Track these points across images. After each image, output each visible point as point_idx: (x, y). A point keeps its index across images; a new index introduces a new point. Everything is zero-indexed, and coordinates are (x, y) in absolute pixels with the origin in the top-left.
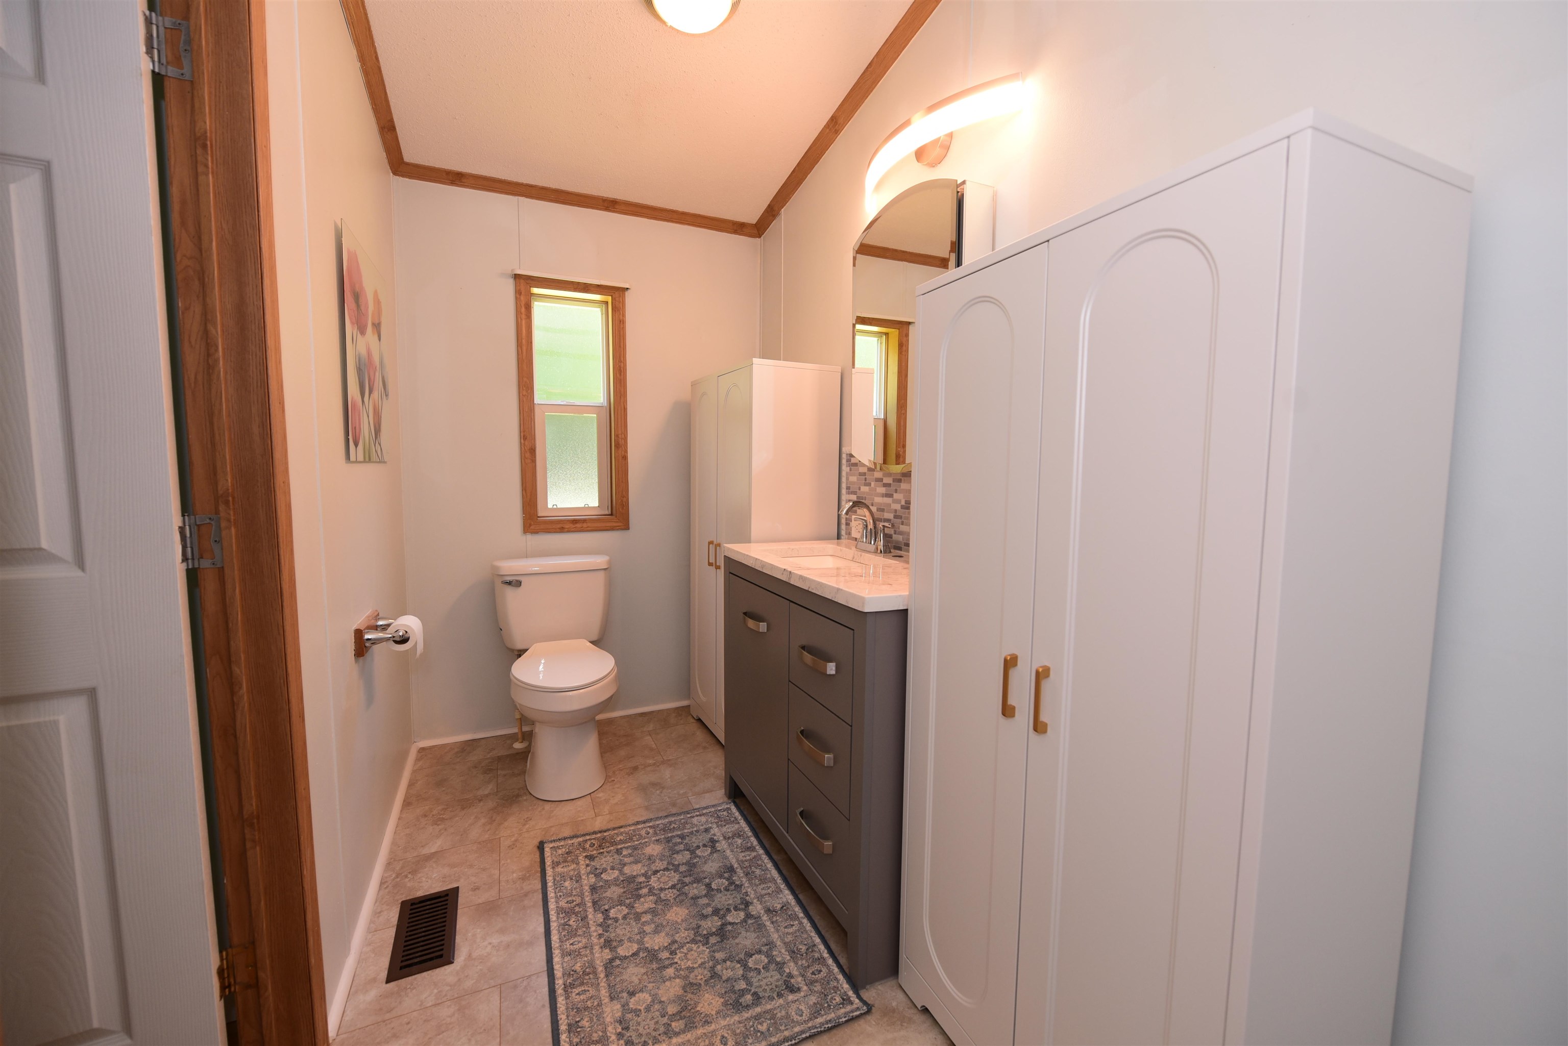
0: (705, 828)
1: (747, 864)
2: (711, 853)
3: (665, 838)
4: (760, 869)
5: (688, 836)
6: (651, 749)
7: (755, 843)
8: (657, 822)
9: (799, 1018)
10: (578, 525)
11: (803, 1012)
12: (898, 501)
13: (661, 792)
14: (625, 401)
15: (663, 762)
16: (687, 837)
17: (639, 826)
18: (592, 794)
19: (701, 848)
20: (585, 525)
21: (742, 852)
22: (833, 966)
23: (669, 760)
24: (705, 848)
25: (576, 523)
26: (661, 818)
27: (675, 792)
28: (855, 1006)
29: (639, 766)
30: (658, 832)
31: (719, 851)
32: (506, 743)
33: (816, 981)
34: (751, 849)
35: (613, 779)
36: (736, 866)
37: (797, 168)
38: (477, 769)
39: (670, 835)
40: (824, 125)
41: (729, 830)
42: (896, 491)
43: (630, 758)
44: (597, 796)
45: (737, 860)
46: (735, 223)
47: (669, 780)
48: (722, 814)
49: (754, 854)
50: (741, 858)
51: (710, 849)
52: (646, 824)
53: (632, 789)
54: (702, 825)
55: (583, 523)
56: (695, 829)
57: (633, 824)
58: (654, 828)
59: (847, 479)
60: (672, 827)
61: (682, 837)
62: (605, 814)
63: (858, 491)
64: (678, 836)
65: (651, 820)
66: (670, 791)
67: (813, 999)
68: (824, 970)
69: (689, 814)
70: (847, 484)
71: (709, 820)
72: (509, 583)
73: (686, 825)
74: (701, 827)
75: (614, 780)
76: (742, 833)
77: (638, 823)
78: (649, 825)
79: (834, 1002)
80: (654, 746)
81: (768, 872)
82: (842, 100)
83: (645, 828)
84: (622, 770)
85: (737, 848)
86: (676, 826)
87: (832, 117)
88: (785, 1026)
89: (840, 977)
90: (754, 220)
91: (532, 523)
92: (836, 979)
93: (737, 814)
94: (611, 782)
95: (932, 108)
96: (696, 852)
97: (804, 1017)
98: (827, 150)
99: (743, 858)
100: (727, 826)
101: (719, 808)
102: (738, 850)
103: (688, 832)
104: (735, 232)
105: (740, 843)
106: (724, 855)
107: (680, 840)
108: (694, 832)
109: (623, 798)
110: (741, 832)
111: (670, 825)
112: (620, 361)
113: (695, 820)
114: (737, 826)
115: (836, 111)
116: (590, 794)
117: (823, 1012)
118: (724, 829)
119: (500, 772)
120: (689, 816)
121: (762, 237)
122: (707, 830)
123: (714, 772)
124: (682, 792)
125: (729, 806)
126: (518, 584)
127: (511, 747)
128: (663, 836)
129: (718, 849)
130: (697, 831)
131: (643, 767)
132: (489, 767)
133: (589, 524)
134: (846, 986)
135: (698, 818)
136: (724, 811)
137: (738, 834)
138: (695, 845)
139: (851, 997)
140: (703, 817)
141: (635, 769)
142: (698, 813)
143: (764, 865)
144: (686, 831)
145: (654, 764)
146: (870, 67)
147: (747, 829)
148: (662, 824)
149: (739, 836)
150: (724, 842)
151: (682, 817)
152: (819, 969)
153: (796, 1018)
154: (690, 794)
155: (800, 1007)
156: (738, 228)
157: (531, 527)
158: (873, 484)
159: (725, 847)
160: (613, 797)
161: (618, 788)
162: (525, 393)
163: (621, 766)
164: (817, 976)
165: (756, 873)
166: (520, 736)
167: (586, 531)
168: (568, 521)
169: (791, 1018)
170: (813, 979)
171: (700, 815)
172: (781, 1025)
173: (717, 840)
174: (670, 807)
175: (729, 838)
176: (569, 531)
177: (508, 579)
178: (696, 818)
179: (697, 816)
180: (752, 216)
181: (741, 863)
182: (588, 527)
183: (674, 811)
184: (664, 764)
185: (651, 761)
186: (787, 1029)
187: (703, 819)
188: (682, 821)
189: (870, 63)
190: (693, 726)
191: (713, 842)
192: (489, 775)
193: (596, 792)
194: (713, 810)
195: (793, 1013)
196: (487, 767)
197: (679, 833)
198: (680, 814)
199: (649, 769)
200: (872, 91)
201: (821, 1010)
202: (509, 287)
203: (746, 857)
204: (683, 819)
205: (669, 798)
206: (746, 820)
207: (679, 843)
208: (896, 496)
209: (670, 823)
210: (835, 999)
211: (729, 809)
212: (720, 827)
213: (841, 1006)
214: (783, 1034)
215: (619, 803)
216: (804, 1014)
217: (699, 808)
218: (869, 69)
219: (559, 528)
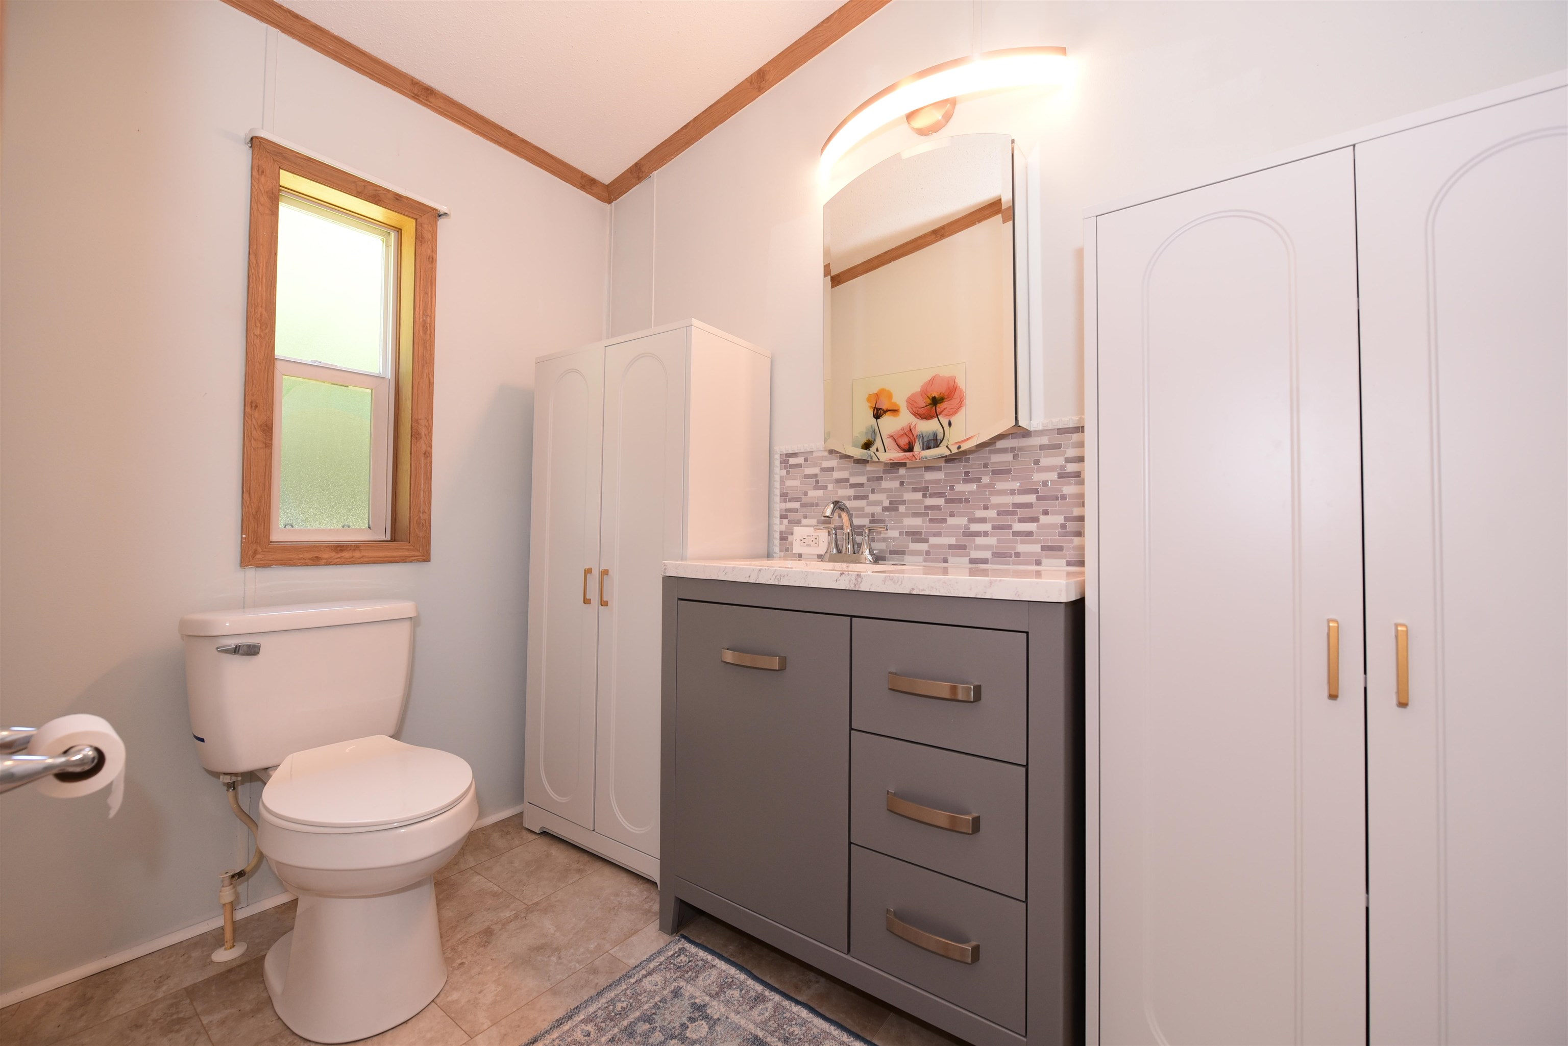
0: (672, 992)
1: (773, 1025)
2: (710, 1028)
3: (621, 1031)
4: (796, 1024)
5: (655, 1014)
6: (495, 895)
7: (759, 988)
8: (591, 1009)
10: (346, 554)
12: (878, 503)
13: (560, 958)
14: (431, 373)
15: (530, 909)
16: (654, 1016)
17: (566, 1027)
18: (438, 1001)
19: (690, 1025)
20: (357, 554)
21: (751, 1008)
23: (537, 904)
24: (696, 1023)
25: (342, 551)
26: (591, 999)
27: (582, 950)
29: (493, 927)
30: (603, 1025)
31: (719, 1019)
32: (190, 957)
34: (759, 999)
35: (459, 961)
36: (760, 1034)
37: (692, 124)
38: (143, 1030)
39: (625, 1023)
40: (746, 77)
41: (709, 982)
42: (873, 491)
43: (467, 918)
44: (449, 999)
45: (757, 1025)
46: (585, 176)
47: (558, 934)
48: (679, 961)
49: (770, 1005)
50: (759, 1019)
51: (703, 1022)
52: (575, 1019)
53: (505, 967)
54: (664, 989)
55: (354, 550)
56: (657, 999)
57: (553, 1028)
58: (591, 1021)
59: (782, 483)
60: (619, 1009)
61: (648, 1019)
62: (485, 1027)
63: (803, 497)
64: (639, 1019)
65: (577, 1009)
66: (572, 951)
69: (631, 977)
70: (781, 489)
71: (668, 976)
72: (236, 650)
73: (639, 998)
74: (665, 992)
75: (462, 964)
76: (730, 980)
77: (559, 1023)
78: (579, 1019)
80: (496, 888)
81: (810, 1025)
82: (780, 52)
83: (576, 1026)
84: (465, 942)
85: (740, 1006)
86: (624, 1005)
87: (760, 70)
90: (607, 180)
91: (260, 550)
93: (702, 954)
94: (458, 968)
95: (923, 74)
96: (687, 1035)
98: (740, 109)
99: (760, 1018)
100: (701, 977)
101: (670, 953)
102: (744, 1007)
103: (651, 1008)
104: (582, 187)
105: (738, 995)
106: (731, 1023)
107: (647, 1026)
108: (659, 1003)
109: (500, 988)
110: (727, 978)
111: (614, 1005)
112: (425, 314)
113: (647, 984)
114: (714, 972)
115: (767, 64)
116: (433, 1001)
118: (700, 982)
119: (205, 1020)
120: (633, 981)
121: (613, 203)
122: (676, 993)
123: (619, 901)
124: (592, 947)
125: (681, 946)
126: (252, 651)
127: (207, 962)
128: (616, 1030)
129: (715, 1017)
130: (663, 1000)
131: (500, 927)
132: (175, 1017)
133: (364, 553)
135: (649, 978)
136: (679, 955)
137: (726, 984)
138: (677, 1025)
140: (655, 975)
141: (488, 933)
142: (644, 972)
143: (796, 1017)
144: (646, 1007)
145: (516, 916)
146: (827, 23)
147: (733, 971)
148: (599, 1008)
149: (730, 986)
150: (715, 1003)
151: (624, 987)
154: (608, 946)
156: (587, 183)
157: (257, 557)
158: (830, 487)
159: (723, 1010)
160: (480, 993)
161: (479, 974)
162: (258, 332)
163: (459, 936)
165: (796, 1033)
166: (228, 935)
167: (358, 564)
168: (327, 547)
171: (649, 974)
173: (702, 1003)
174: (591, 977)
175: (717, 993)
176: (328, 563)
177: (232, 643)
178: (646, 980)
179: (645, 976)
180: (606, 174)
181: (763, 1025)
182: (362, 557)
183: (603, 981)
184: (532, 912)
185: (508, 914)
187: (657, 978)
188: (628, 992)
189: (828, 18)
190: (541, 846)
191: (699, 1009)
192: (183, 1033)
193: (442, 995)
194: (662, 959)
196: (169, 1019)
197: (638, 1014)
198: (617, 983)
199: (512, 926)
200: (821, 51)
202: (242, 158)
203: (763, 1014)
204: (627, 989)
205: (579, 962)
206: (721, 957)
207: (650, 1031)
208: (872, 497)
209: (612, 1001)
211: (682, 950)
212: (691, 982)
215: (498, 998)
217: (641, 963)
218: (825, 25)
219: (312, 559)
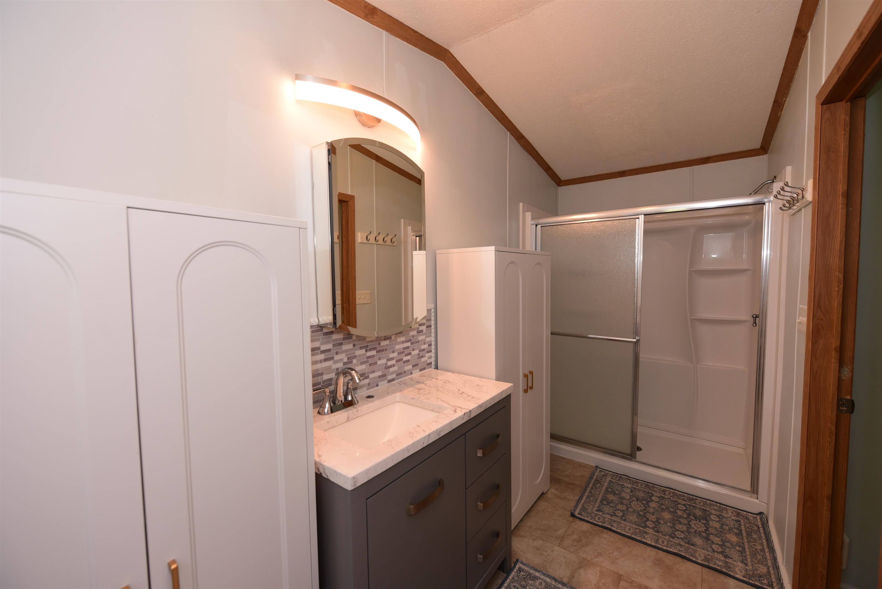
9: (543, 582)
11: (539, 583)
22: (507, 583)
28: (521, 565)
33: (521, 585)
67: (530, 582)
68: (512, 585)
79: (525, 574)
88: (551, 585)
89: (510, 577)
92: (513, 578)
97: (541, 581)
117: (533, 575)
134: (513, 573)
139: (517, 570)
152: (513, 587)
153: (544, 584)
155: (538, 585)
164: (518, 586)
169: (545, 585)
170: (521, 587)
172: (552, 587)
186: (551, 584)
195: (543, 586)
201: (532, 577)
210: (523, 574)
213: (524, 571)
214: (555, 584)
216: (540, 582)
